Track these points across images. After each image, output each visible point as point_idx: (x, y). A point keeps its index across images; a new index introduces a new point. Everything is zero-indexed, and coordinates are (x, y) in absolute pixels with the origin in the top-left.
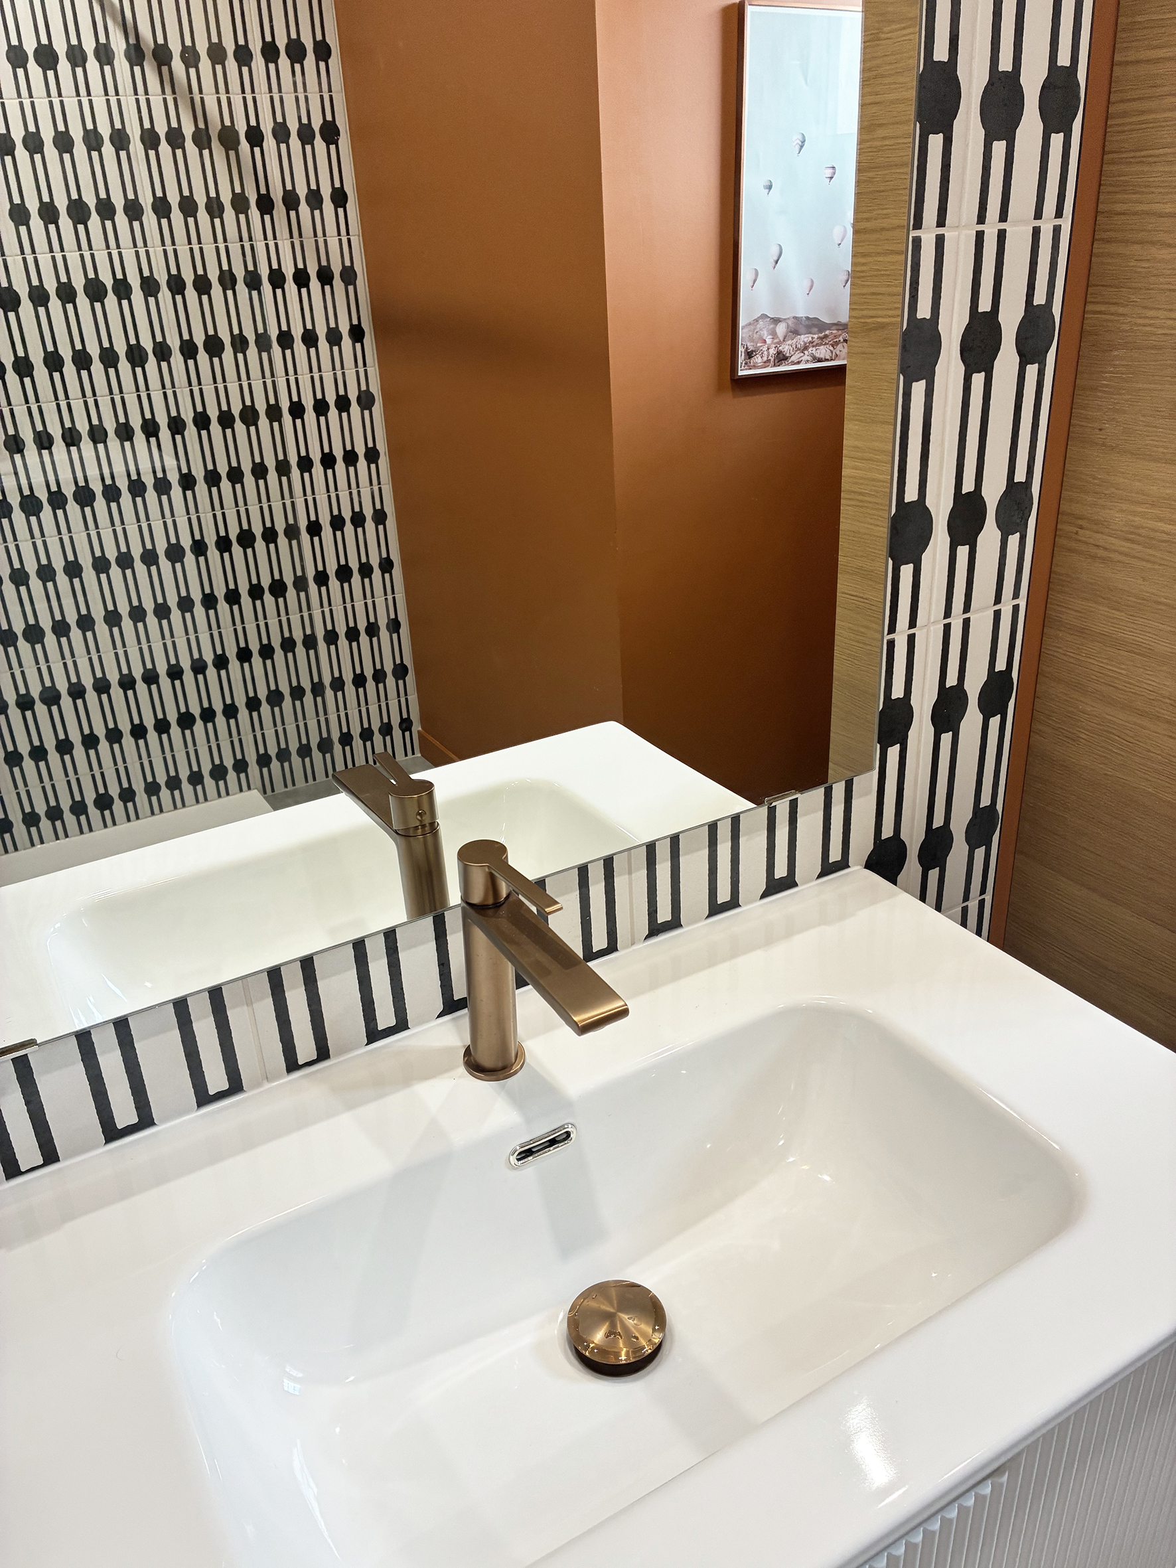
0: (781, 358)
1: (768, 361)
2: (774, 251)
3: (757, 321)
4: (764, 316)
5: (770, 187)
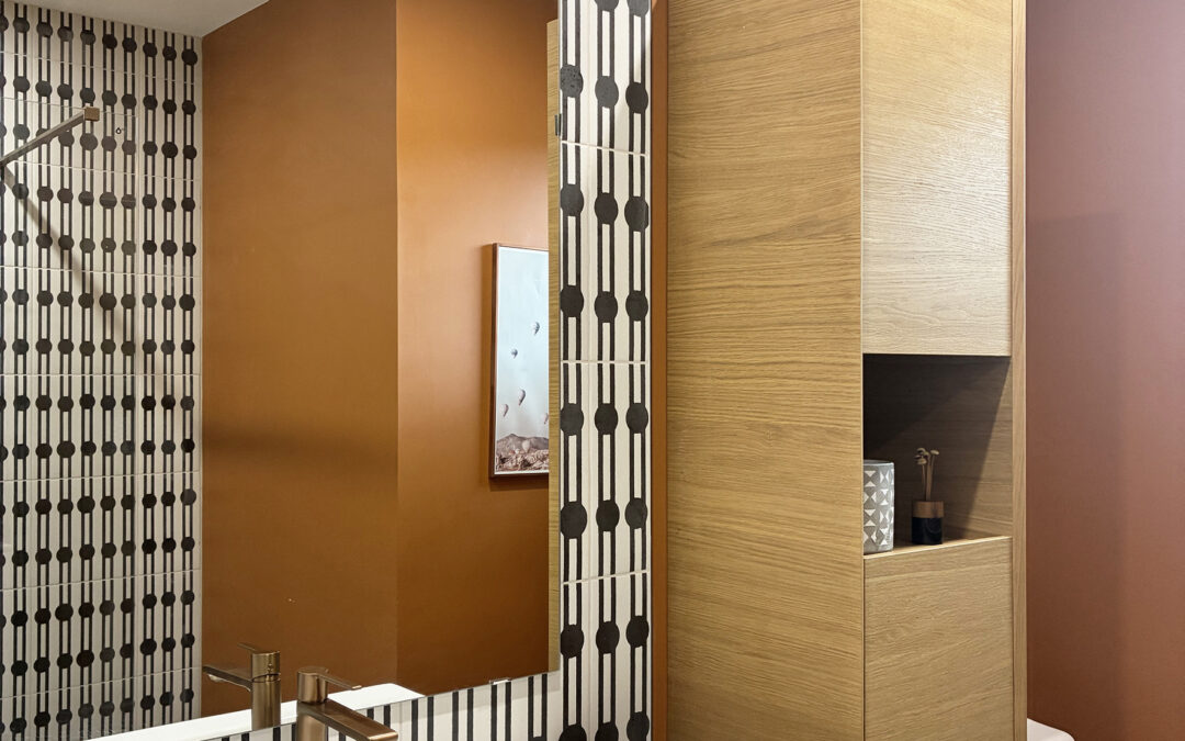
0: (526, 464)
1: (517, 466)
2: (520, 395)
3: (507, 438)
4: (513, 435)
5: (516, 354)
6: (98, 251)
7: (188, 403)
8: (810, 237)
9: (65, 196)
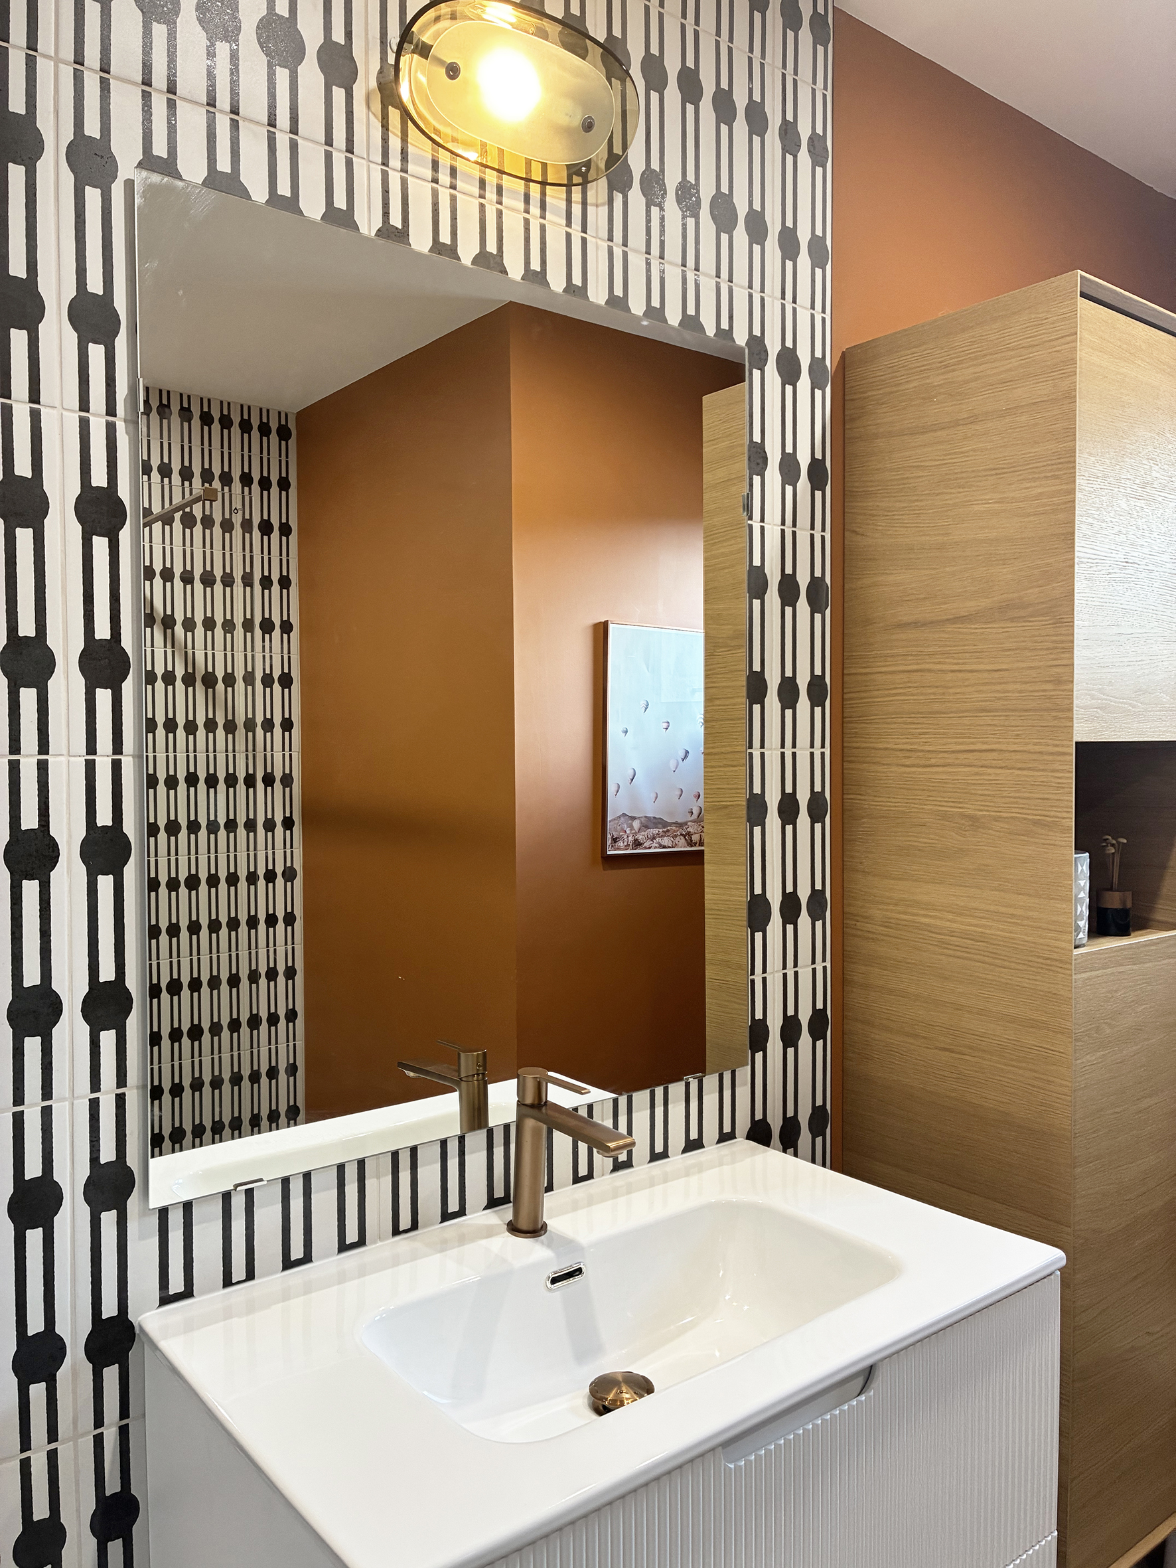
0: (637, 844)
1: (628, 845)
2: (631, 773)
3: (619, 817)
4: (624, 815)
5: (626, 732)
6: (199, 630)
7: (287, 780)
8: (1012, 620)
9: (167, 575)
